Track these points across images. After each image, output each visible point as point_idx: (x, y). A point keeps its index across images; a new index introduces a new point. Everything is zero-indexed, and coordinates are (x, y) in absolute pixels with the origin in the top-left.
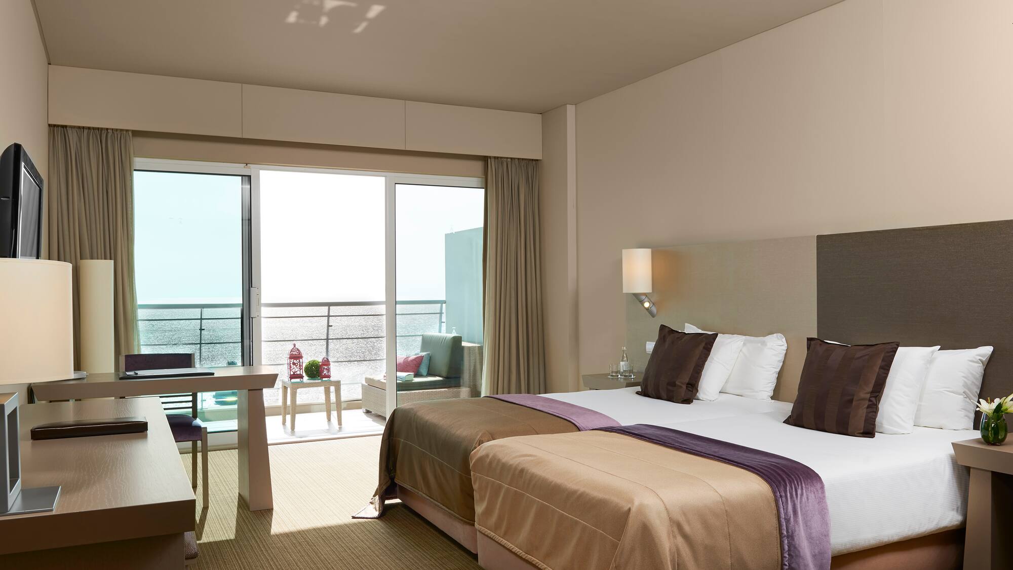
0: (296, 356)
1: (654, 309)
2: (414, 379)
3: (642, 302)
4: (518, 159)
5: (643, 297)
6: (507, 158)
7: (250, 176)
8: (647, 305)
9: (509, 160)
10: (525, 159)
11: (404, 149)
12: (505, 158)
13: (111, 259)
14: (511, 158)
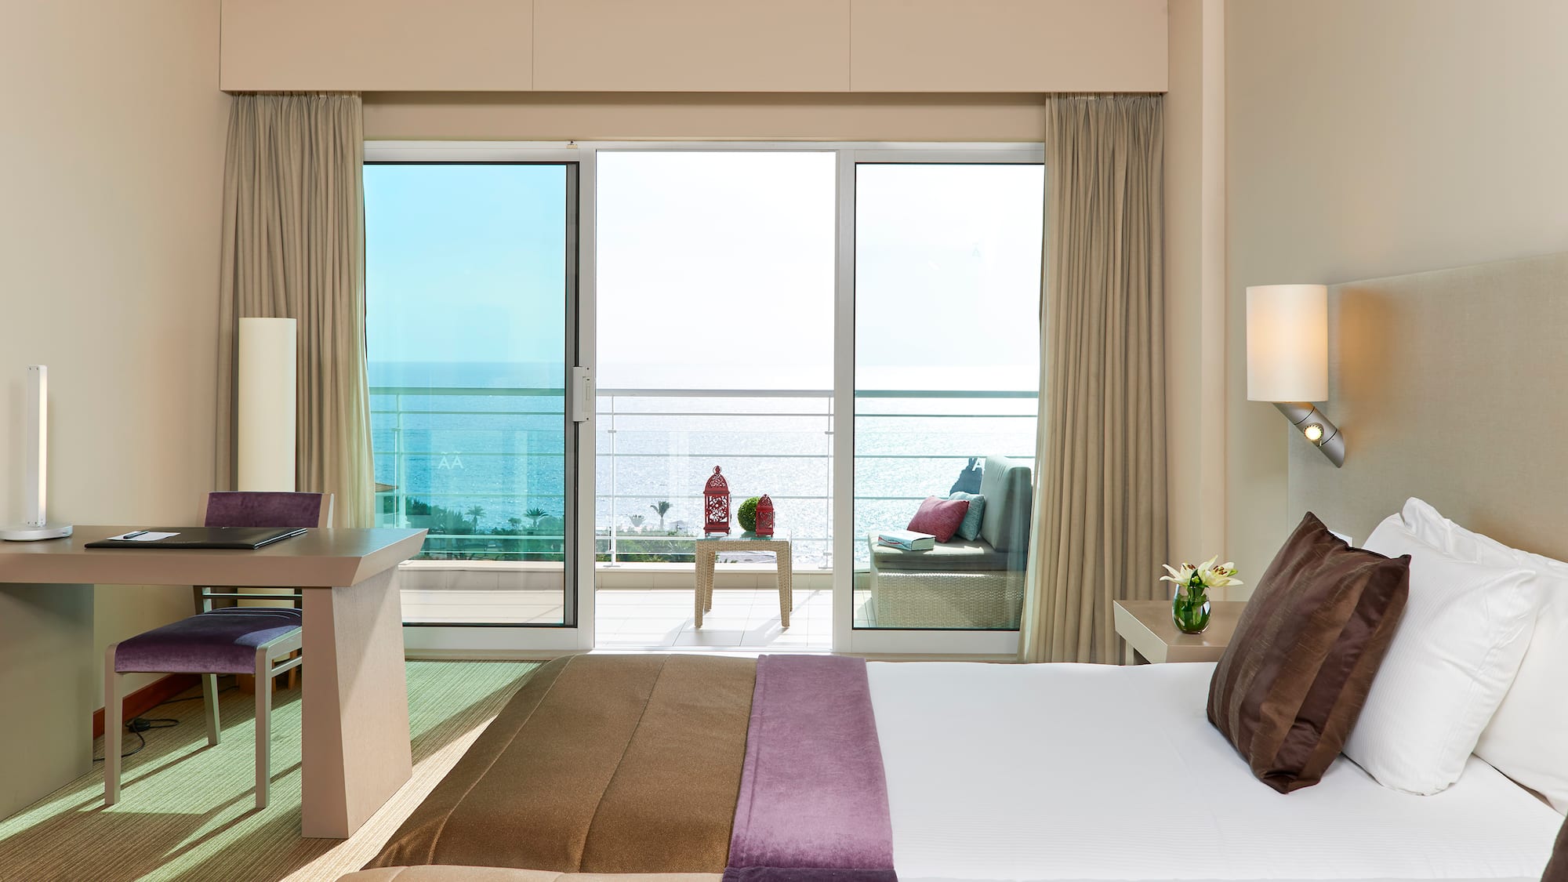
0: (716, 490)
1: (1338, 445)
2: (935, 547)
3: (1301, 426)
4: (1115, 94)
5: (1303, 414)
6: (1088, 94)
7: (577, 163)
8: (1313, 433)
9: (1092, 98)
10: (1132, 94)
11: (848, 91)
12: (1082, 94)
13: (288, 316)
14: (1098, 95)
